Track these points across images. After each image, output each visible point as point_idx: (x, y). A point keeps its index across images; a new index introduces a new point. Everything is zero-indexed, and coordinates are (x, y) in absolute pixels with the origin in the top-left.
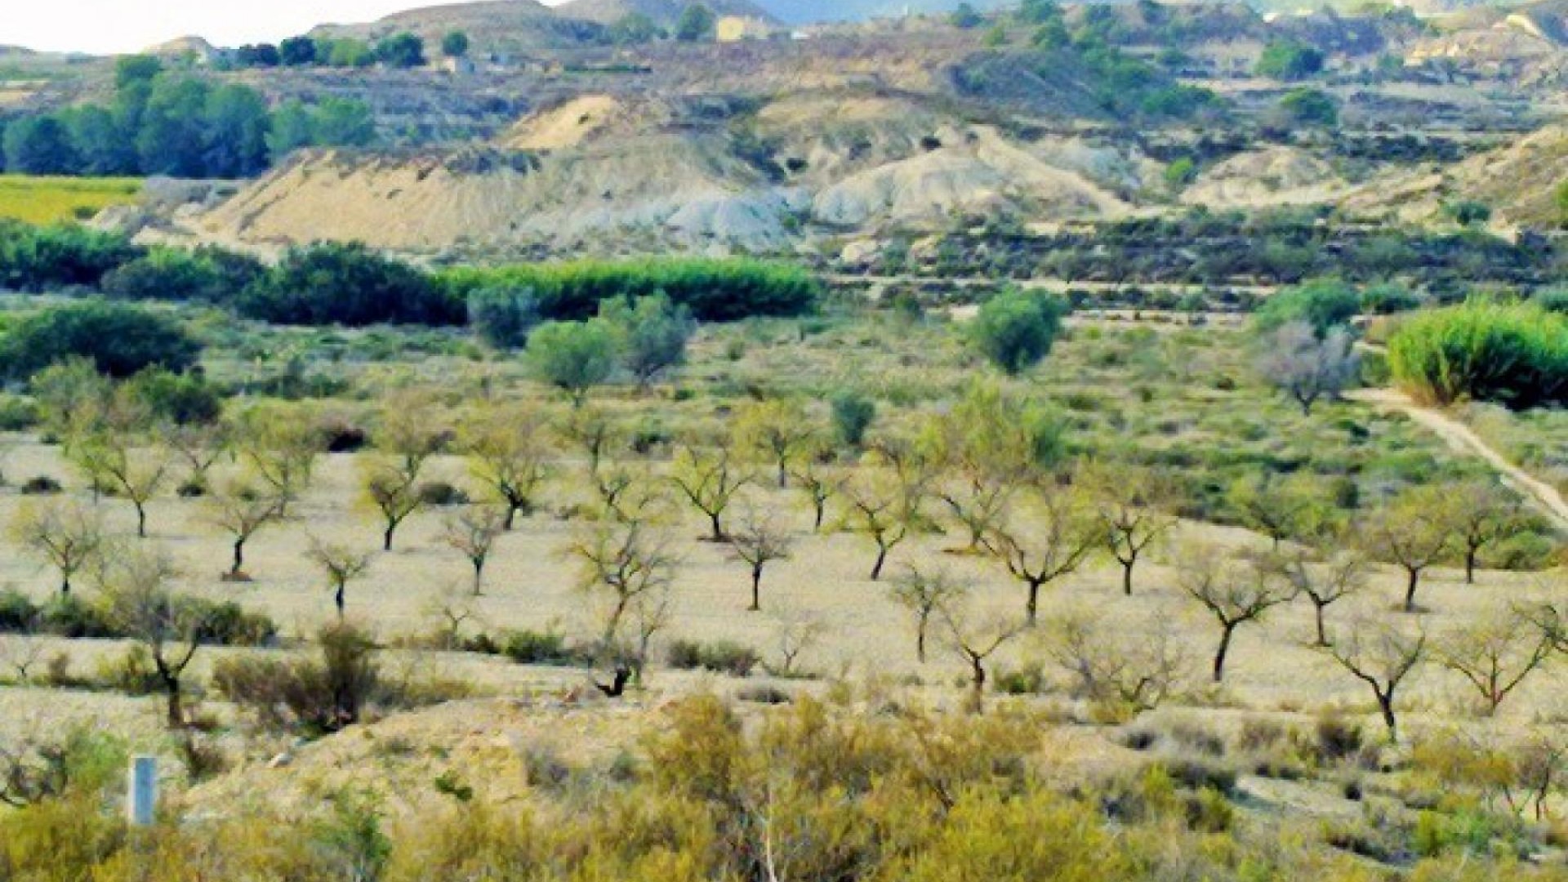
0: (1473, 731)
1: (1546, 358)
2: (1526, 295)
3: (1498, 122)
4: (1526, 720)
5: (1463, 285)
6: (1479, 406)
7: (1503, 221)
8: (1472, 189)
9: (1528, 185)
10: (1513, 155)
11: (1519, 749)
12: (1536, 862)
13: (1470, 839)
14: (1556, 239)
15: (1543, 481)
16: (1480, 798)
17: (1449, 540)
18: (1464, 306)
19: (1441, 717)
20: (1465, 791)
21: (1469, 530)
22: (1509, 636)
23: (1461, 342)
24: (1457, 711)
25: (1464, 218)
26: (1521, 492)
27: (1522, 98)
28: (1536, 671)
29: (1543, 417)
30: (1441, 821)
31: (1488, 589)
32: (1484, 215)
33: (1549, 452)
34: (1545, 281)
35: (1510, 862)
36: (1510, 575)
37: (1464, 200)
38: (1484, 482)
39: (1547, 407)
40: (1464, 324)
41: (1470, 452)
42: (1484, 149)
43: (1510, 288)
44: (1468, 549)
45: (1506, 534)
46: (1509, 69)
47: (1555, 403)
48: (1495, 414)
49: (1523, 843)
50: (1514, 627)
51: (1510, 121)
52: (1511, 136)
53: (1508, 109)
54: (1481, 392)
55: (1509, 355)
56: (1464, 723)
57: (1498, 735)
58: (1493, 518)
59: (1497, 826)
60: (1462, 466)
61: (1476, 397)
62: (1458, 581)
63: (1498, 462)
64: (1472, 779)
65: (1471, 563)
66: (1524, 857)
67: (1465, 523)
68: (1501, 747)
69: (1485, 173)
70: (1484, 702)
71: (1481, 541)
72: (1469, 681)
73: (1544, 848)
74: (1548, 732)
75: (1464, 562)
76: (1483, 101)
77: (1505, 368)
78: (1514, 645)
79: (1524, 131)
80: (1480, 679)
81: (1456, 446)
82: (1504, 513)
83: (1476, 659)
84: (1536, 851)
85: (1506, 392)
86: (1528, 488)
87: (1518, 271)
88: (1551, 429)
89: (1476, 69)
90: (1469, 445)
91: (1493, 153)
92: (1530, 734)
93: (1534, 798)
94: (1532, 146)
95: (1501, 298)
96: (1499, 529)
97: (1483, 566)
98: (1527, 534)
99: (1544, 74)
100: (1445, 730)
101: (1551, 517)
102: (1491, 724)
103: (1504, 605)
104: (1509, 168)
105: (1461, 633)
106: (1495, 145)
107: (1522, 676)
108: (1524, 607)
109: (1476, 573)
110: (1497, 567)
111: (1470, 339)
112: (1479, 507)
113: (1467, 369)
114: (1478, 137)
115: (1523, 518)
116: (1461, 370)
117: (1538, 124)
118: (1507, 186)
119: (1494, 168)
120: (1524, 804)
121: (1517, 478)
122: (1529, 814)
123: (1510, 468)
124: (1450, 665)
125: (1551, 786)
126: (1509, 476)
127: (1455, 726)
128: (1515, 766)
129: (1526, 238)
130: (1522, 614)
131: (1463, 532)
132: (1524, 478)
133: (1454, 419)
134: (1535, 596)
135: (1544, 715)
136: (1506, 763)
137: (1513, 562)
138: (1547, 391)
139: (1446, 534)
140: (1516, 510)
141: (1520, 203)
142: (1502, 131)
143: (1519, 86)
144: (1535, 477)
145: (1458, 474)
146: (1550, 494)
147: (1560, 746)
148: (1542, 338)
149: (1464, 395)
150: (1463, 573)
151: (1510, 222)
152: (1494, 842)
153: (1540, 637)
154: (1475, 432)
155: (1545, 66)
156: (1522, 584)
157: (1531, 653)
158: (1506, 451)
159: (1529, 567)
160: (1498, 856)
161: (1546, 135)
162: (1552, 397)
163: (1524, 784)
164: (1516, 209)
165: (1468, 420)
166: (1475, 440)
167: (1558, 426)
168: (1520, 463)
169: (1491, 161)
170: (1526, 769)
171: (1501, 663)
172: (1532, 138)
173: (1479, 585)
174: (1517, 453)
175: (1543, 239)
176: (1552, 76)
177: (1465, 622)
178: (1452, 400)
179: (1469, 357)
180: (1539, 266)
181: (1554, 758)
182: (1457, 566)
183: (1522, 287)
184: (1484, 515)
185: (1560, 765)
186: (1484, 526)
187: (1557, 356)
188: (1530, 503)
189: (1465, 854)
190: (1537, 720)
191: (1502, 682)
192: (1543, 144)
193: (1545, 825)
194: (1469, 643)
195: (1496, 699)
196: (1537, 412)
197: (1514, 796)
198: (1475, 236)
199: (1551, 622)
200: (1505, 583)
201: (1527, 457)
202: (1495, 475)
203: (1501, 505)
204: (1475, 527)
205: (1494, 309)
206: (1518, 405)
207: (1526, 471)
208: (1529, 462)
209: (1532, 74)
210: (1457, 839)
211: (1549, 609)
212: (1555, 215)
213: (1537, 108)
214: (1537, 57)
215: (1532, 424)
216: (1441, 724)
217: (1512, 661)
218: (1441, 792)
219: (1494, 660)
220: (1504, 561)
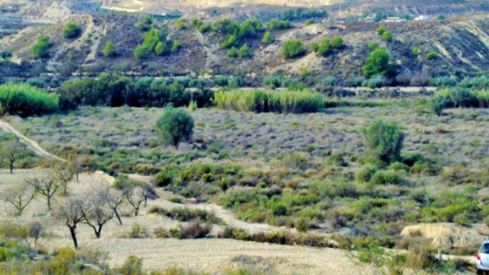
0: (15, 220)
1: (32, 101)
2: (25, 81)
3: (13, 25)
4: (31, 215)
5: (5, 78)
6: (11, 117)
7: (16, 57)
8: (6, 47)
9: (23, 46)
10: (18, 36)
11: (29, 225)
12: (36, 260)
13: (15, 254)
14: (33, 63)
15: (33, 140)
16: (17, 242)
17: (5, 160)
18: (5, 85)
19: (4, 216)
20: (13, 240)
21: (11, 157)
22: (24, 190)
23: (5, 97)
24: (10, 214)
25: (4, 56)
26: (26, 144)
27: (20, 18)
28: (33, 200)
29: (32, 120)
30: (6, 250)
31: (17, 175)
32: (10, 55)
33: (34, 131)
34: (30, 76)
35: (27, 260)
36: (24, 170)
37: (4, 51)
38: (14, 141)
39: (33, 116)
40: (6, 91)
41: (10, 132)
42: (9, 34)
43: (20, 79)
44: (10, 163)
45: (22, 157)
46: (15, 8)
47: (35, 115)
48: (17, 119)
49: (31, 254)
50: (26, 187)
51: (16, 25)
52: (17, 30)
53: (16, 21)
54: (13, 112)
55: (20, 100)
56: (12, 218)
57: (22, 221)
58: (18, 152)
59: (24, 249)
60: (7, 136)
61: (11, 114)
62: (8, 173)
63: (18, 134)
64: (15, 236)
65: (12, 167)
66: (31, 258)
67: (10, 154)
68: (23, 225)
69: (10, 42)
70: (17, 211)
71: (14, 160)
72: (13, 205)
73: (38, 255)
74: (38, 219)
75: (9, 166)
76: (8, 19)
77: (19, 104)
78: (26, 192)
79: (21, 28)
80: (16, 204)
81: (5, 130)
82: (21, 151)
83: (14, 198)
84: (35, 256)
85: (20, 112)
86: (28, 142)
87: (22, 73)
88: (34, 123)
89: (5, 8)
90: (9, 130)
91: (12, 36)
92: (32, 220)
93: (34, 240)
94: (24, 33)
95: (17, 82)
96: (20, 156)
97: (16, 168)
98: (29, 157)
99: (26, 10)
100: (6, 221)
101: (35, 151)
102: (21, 218)
103: (23, 180)
104: (17, 40)
105: (10, 190)
106: (12, 33)
107: (29, 202)
108: (28, 180)
109: (14, 170)
110: (20, 168)
111: (8, 95)
112: (14, 150)
113: (7, 105)
114: (7, 30)
115: (27, 152)
116: (5, 106)
117: (25, 26)
118: (17, 47)
119: (13, 40)
120: (31, 242)
121: (24, 139)
122: (33, 245)
123: (22, 136)
124: (7, 200)
125: (39, 236)
126: (23, 139)
127: (9, 219)
128: (28, 231)
129: (23, 63)
130: (28, 182)
131: (8, 157)
132: (27, 139)
133: (4, 121)
134: (32, 176)
135: (36, 214)
136: (25, 230)
137: (25, 166)
138: (33, 111)
139: (3, 158)
140: (25, 149)
141: (21, 51)
142: (14, 28)
143: (18, 14)
144: (30, 139)
145: (7, 139)
146: (35, 144)
147: (41, 223)
148: (30, 95)
149: (7, 113)
150: (9, 170)
151: (18, 57)
152: (23, 255)
153: (34, 189)
154: (11, 125)
155: (26, 8)
156: (28, 173)
157: (31, 195)
158: (21, 131)
159: (30, 167)
160: (24, 259)
161: (28, 30)
162: (34, 113)
163: (31, 236)
164: (20, 54)
165: (9, 121)
166: (11, 128)
167: (36, 122)
168: (25, 134)
169: (11, 38)
170: (31, 231)
171: (22, 198)
172: (24, 31)
173: (15, 174)
174: (25, 131)
175: (29, 63)
176: (29, 11)
177: (10, 186)
178: (3, 115)
179: (8, 101)
180: (28, 72)
181: (40, 227)
182: (7, 168)
183: (23, 78)
184: (15, 152)
185: (42, 229)
186: (15, 155)
187: (35, 100)
188: (29, 147)
189: (14, 260)
190: (34, 215)
191: (23, 204)
192: (27, 33)
193: (38, 248)
194: (12, 192)
195: (21, 210)
196: (30, 118)
197: (28, 240)
198: (8, 62)
199: (37, 184)
200: (23, 173)
201: (27, 132)
202: (18, 139)
203: (21, 148)
204: (13, 156)
205: (15, 86)
206: (24, 116)
207: (28, 137)
208: (28, 134)
209: (22, 11)
210: (12, 255)
211: (36, 180)
212: (32, 55)
213: (25, 21)
214: (23, 5)
215: (28, 122)
216: (5, 219)
217: (25, 198)
218: (5, 241)
219: (20, 197)
220: (22, 166)
